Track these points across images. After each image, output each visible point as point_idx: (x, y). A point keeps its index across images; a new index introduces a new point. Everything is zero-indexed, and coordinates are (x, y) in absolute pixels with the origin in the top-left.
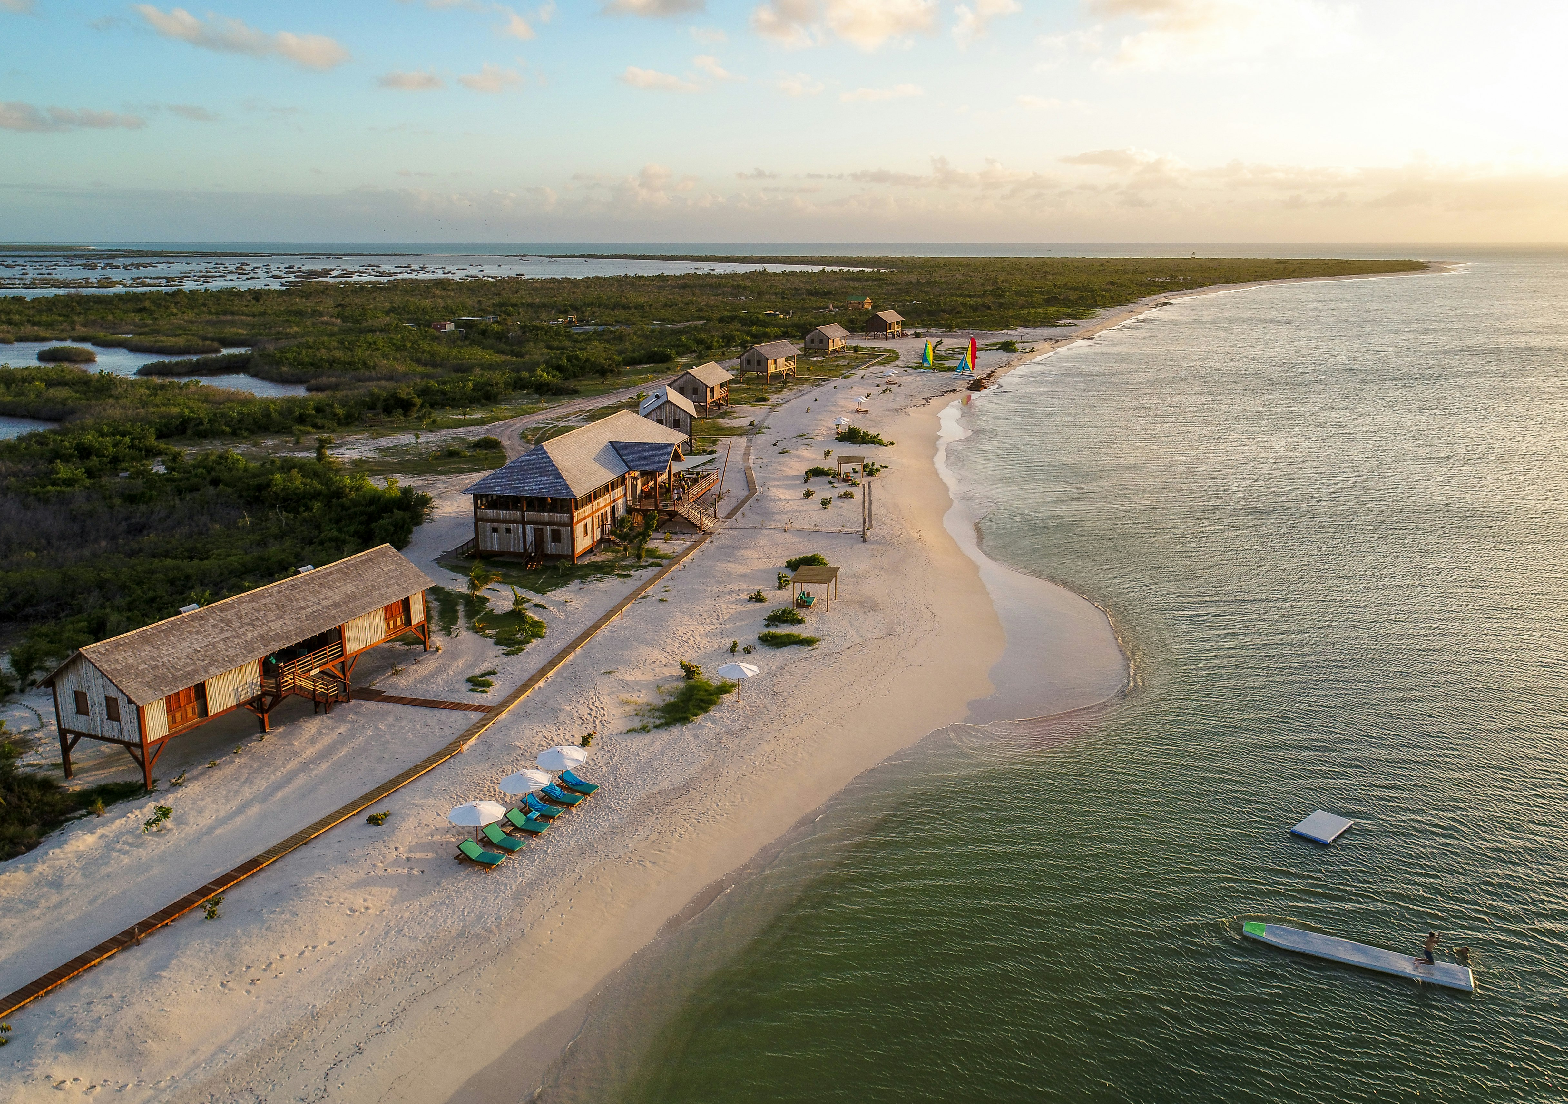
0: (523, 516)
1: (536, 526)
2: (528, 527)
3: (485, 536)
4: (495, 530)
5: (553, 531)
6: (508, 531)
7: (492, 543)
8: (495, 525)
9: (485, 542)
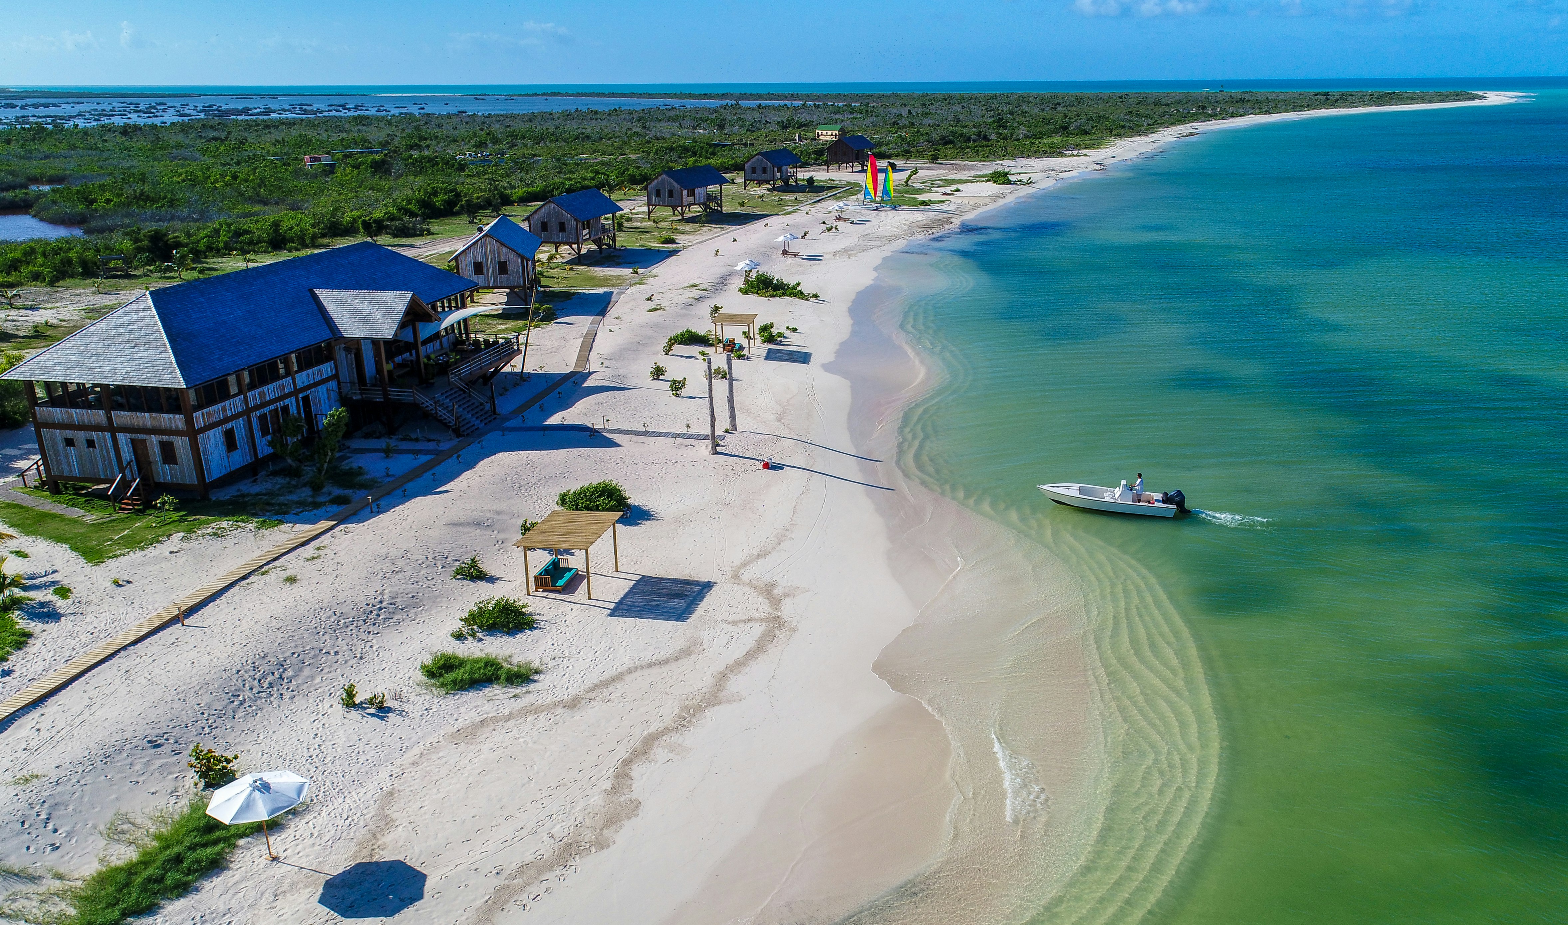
0: (110, 419)
1: (134, 436)
2: (121, 437)
3: (57, 454)
4: (70, 442)
5: (162, 444)
6: (91, 443)
7: (69, 465)
8: (69, 434)
9: (59, 463)
